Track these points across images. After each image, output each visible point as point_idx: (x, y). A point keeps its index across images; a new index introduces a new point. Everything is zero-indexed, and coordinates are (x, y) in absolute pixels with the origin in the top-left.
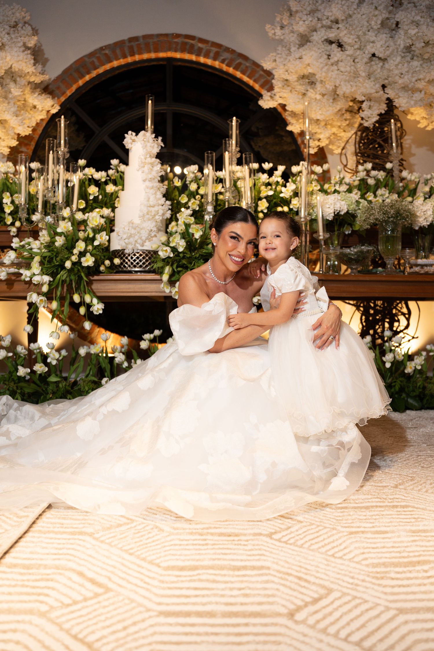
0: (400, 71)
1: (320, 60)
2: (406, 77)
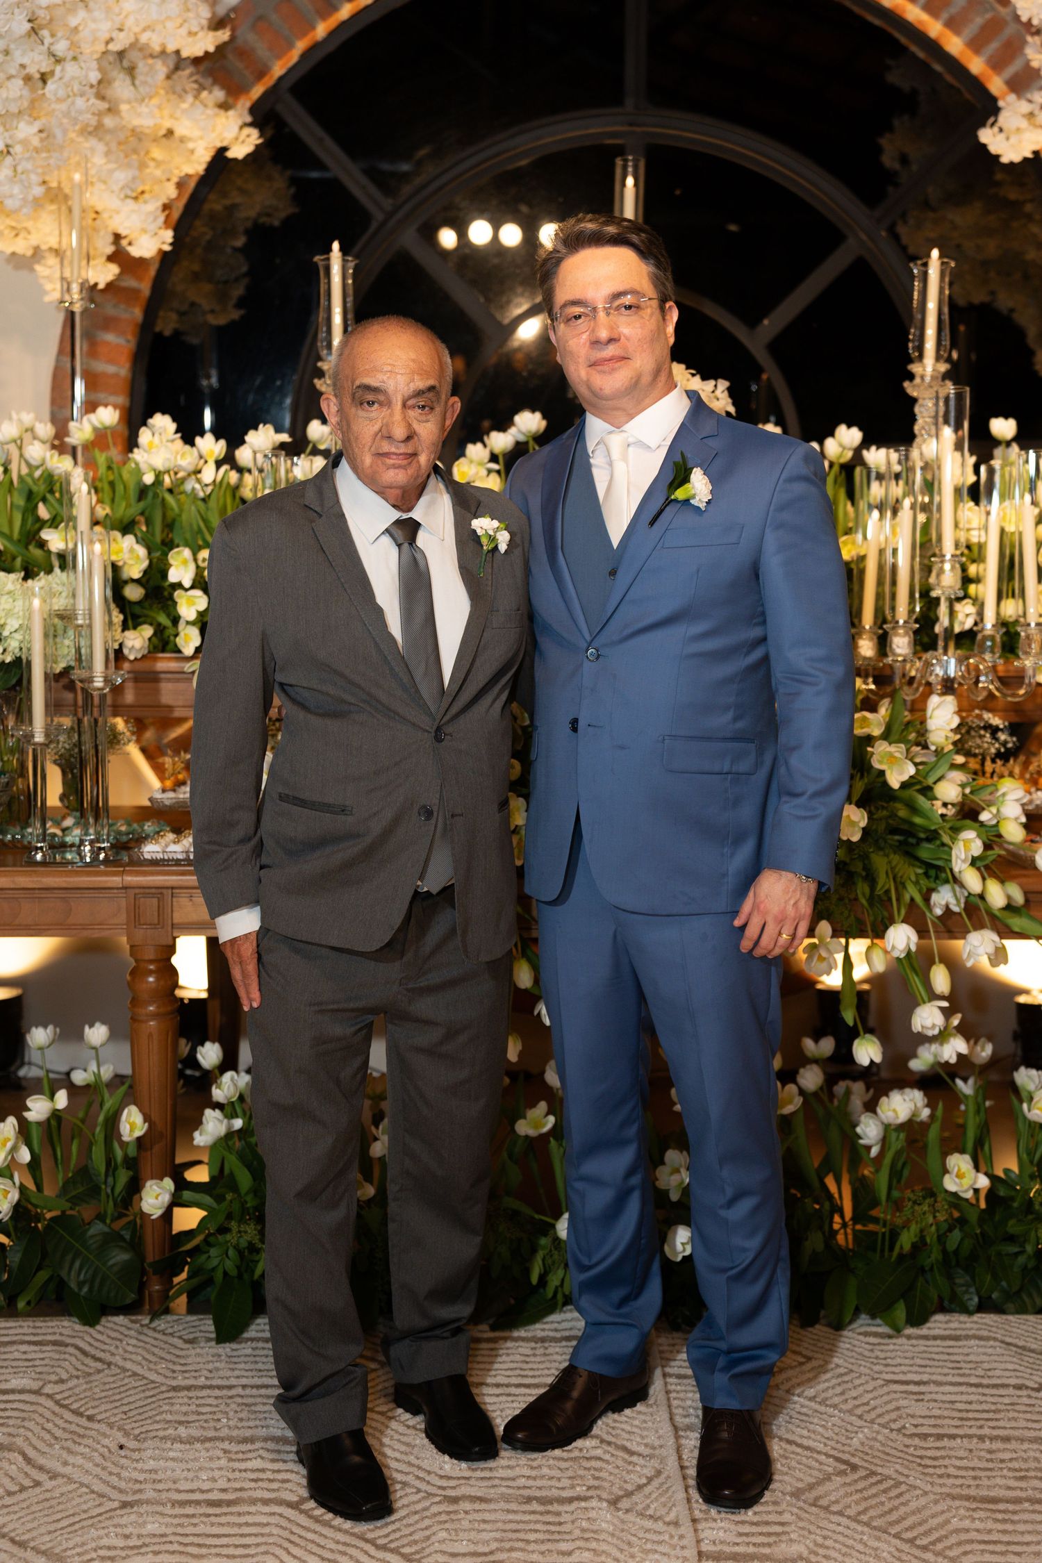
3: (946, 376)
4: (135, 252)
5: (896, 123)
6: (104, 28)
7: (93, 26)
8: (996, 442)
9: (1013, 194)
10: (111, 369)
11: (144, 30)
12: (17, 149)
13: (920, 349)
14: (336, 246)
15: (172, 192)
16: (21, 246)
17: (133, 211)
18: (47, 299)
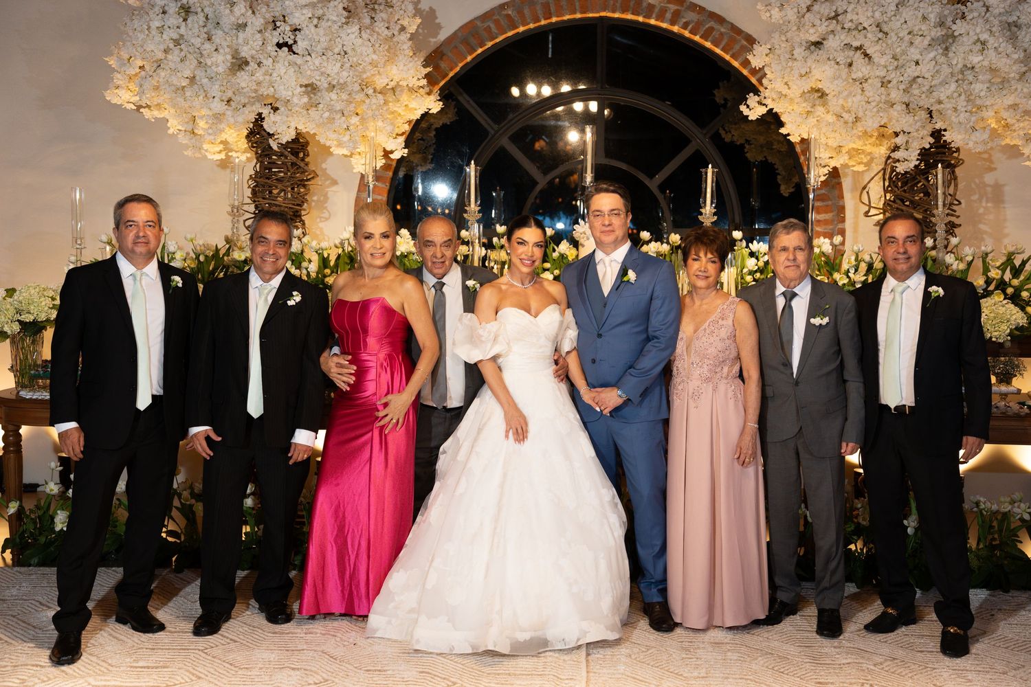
0: (954, 106)
1: (836, 82)
2: (962, 115)
3: (715, 214)
4: (392, 156)
5: (721, 84)
6: (386, 81)
7: (381, 81)
8: (735, 241)
9: (768, 119)
10: (379, 197)
11: (400, 81)
12: (351, 128)
13: (705, 202)
14: (473, 162)
15: (407, 128)
16: (345, 152)
17: (392, 142)
18: (355, 171)
